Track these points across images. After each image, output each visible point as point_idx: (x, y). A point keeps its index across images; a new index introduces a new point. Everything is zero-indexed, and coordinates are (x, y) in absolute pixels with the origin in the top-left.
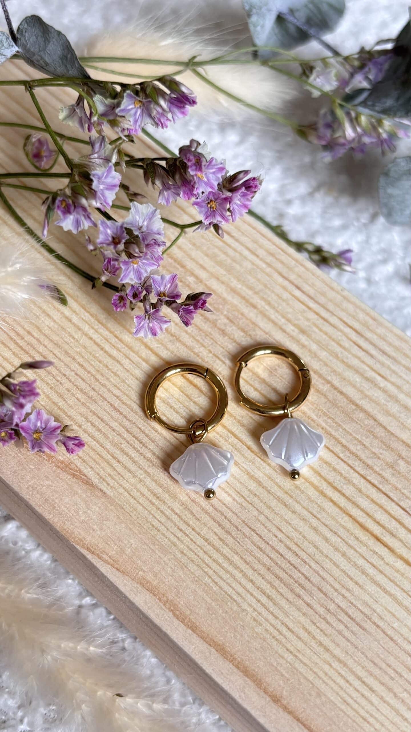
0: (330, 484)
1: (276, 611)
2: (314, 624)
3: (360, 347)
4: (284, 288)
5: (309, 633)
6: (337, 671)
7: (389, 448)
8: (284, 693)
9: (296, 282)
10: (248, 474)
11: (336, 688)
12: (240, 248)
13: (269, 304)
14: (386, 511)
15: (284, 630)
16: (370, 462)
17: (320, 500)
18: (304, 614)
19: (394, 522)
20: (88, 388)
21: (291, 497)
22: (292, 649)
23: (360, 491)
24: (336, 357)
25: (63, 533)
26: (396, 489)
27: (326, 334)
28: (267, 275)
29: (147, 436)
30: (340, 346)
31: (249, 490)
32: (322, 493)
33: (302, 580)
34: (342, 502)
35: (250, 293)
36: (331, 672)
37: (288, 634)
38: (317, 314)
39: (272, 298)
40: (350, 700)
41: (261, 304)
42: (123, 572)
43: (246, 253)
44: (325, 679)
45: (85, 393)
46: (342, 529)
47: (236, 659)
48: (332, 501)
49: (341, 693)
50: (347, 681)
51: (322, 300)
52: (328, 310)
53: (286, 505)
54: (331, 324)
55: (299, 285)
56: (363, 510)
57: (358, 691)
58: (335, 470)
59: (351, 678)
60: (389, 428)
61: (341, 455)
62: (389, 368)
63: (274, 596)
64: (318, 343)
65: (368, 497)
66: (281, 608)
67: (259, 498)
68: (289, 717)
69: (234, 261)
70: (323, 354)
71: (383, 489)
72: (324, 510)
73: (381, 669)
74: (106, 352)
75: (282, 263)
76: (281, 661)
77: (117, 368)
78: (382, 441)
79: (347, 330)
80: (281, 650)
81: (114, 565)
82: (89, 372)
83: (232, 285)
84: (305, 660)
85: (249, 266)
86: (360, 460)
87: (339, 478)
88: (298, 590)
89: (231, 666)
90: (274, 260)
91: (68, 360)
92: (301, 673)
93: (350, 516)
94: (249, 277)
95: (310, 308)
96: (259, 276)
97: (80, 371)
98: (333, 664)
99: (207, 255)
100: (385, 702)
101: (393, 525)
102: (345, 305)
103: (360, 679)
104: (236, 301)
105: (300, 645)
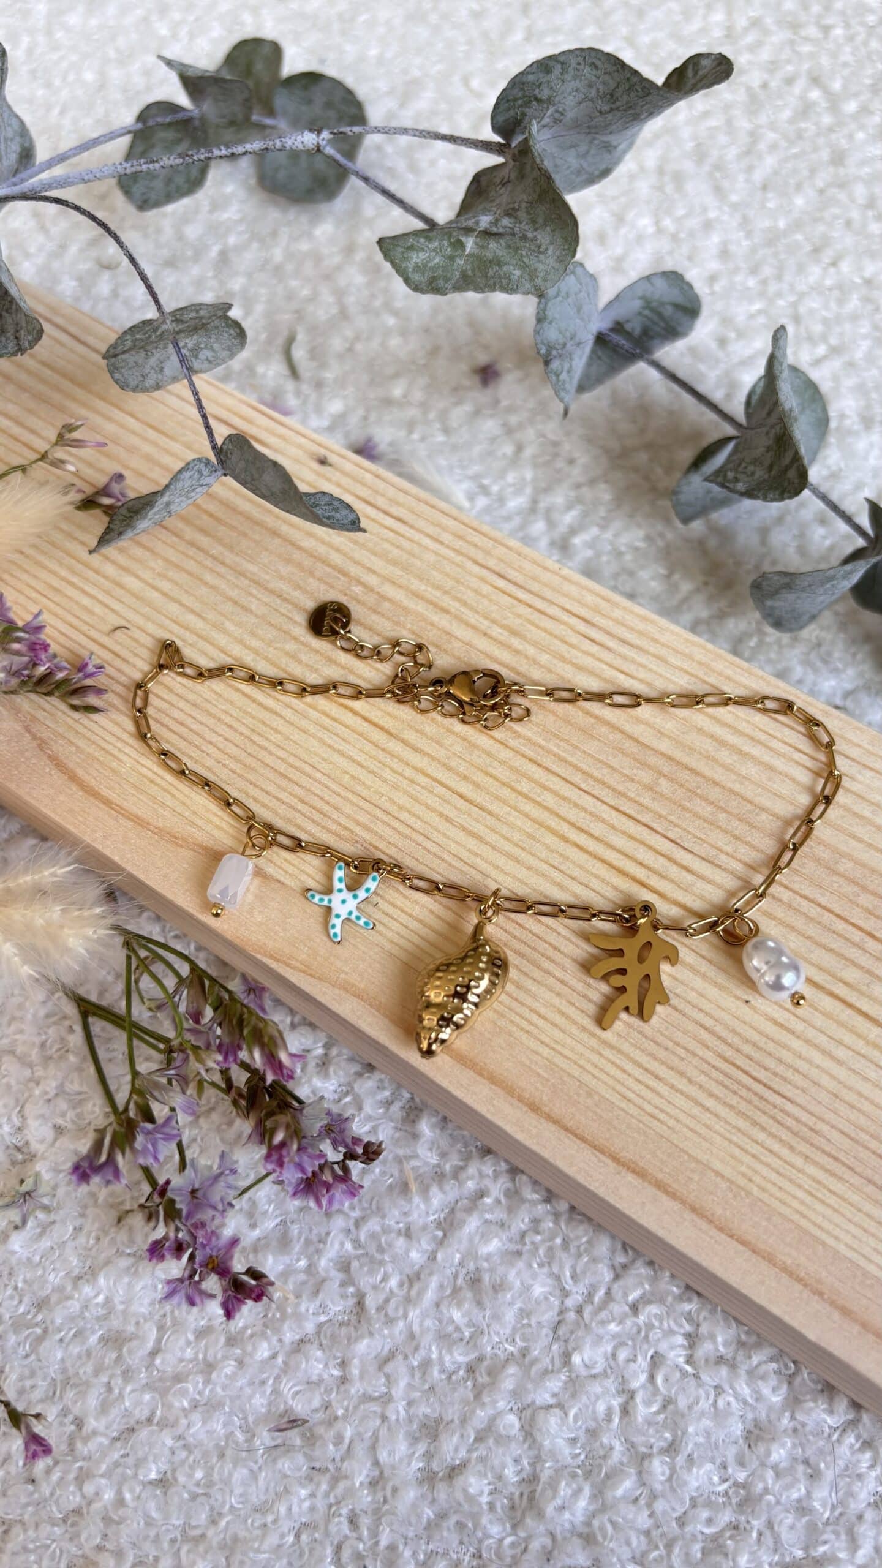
0: (572, 824)
2: (573, 1004)
3: (593, 641)
4: (483, 580)
5: (568, 1017)
6: (609, 1060)
7: (644, 765)
8: (545, 1098)
9: (497, 569)
10: (464, 829)
11: (611, 1082)
12: (417, 536)
13: (465, 604)
14: (650, 847)
15: (535, 1018)
16: (620, 788)
17: (561, 847)
18: (558, 994)
19: (661, 860)
20: (244, 755)
21: (523, 849)
22: (547, 1040)
23: (613, 827)
24: (562, 658)
25: (237, 942)
26: (660, 816)
27: (545, 631)
28: (458, 565)
29: (328, 803)
30: (566, 642)
31: (469, 850)
32: (565, 839)
33: (551, 952)
34: (592, 845)
35: (438, 594)
36: (602, 1063)
37: (541, 1023)
38: (530, 606)
39: (469, 597)
40: (631, 1095)
41: (454, 606)
42: (320, 979)
43: (427, 541)
44: (595, 1072)
45: (241, 762)
46: (594, 880)
47: (476, 1064)
48: (577, 846)
49: (619, 1087)
50: (624, 1071)
51: (535, 587)
52: (544, 599)
53: (517, 861)
54: (550, 617)
55: (502, 572)
56: (619, 851)
57: (639, 1082)
58: (576, 805)
59: (629, 1067)
60: (641, 739)
61: (583, 786)
62: (634, 661)
64: (535, 644)
65: (624, 833)
67: (482, 858)
68: (553, 1127)
69: (414, 555)
70: (544, 658)
71: (643, 820)
72: (568, 859)
73: (667, 1049)
74: (260, 704)
75: (476, 546)
76: (535, 1058)
77: (277, 722)
78: (635, 759)
79: (573, 621)
80: (533, 1044)
81: (307, 971)
82: (241, 734)
83: (413, 587)
84: (566, 1052)
85: (432, 558)
86: (609, 787)
87: (583, 814)
88: (547, 965)
89: (472, 1073)
90: (465, 545)
91: (211, 722)
92: (563, 1069)
93: (603, 861)
94: (435, 573)
95: (520, 601)
96: (448, 569)
97: (229, 734)
99: (375, 554)
100: (677, 1090)
101: (660, 863)
102: (567, 587)
103: (639, 1065)
104: (420, 607)
105: (557, 1034)
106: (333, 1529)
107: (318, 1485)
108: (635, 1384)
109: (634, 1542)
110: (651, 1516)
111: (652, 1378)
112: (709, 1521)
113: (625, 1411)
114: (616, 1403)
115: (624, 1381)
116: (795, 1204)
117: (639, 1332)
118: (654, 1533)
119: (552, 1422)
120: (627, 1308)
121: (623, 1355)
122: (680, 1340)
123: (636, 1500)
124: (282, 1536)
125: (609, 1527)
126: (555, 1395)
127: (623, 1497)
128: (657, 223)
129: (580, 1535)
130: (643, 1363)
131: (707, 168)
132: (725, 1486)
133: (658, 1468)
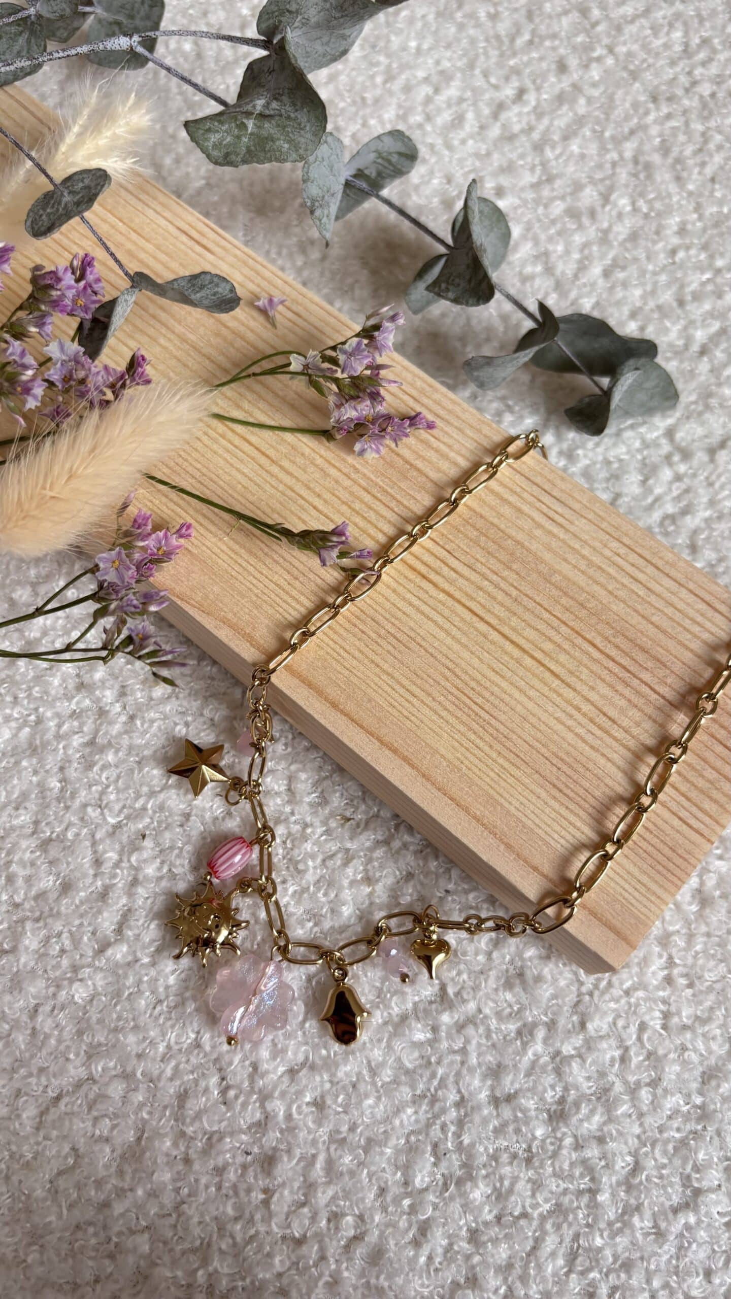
106: (432, 1133)
107: (420, 1106)
108: (629, 1043)
109: (630, 1141)
110: (641, 1125)
111: (639, 1039)
112: (678, 1130)
113: (624, 1059)
114: (617, 1053)
115: (622, 1041)
117: (630, 1008)
118: (643, 1137)
119: (575, 1065)
120: (621, 993)
121: (621, 1023)
122: (657, 1014)
123: (630, 1116)
124: (398, 1139)
125: (614, 1132)
126: (575, 1049)
127: (622, 1115)
128: (633, 203)
129: (595, 1137)
130: (633, 1029)
131: (670, 161)
132: (688, 1107)
133: (645, 1094)
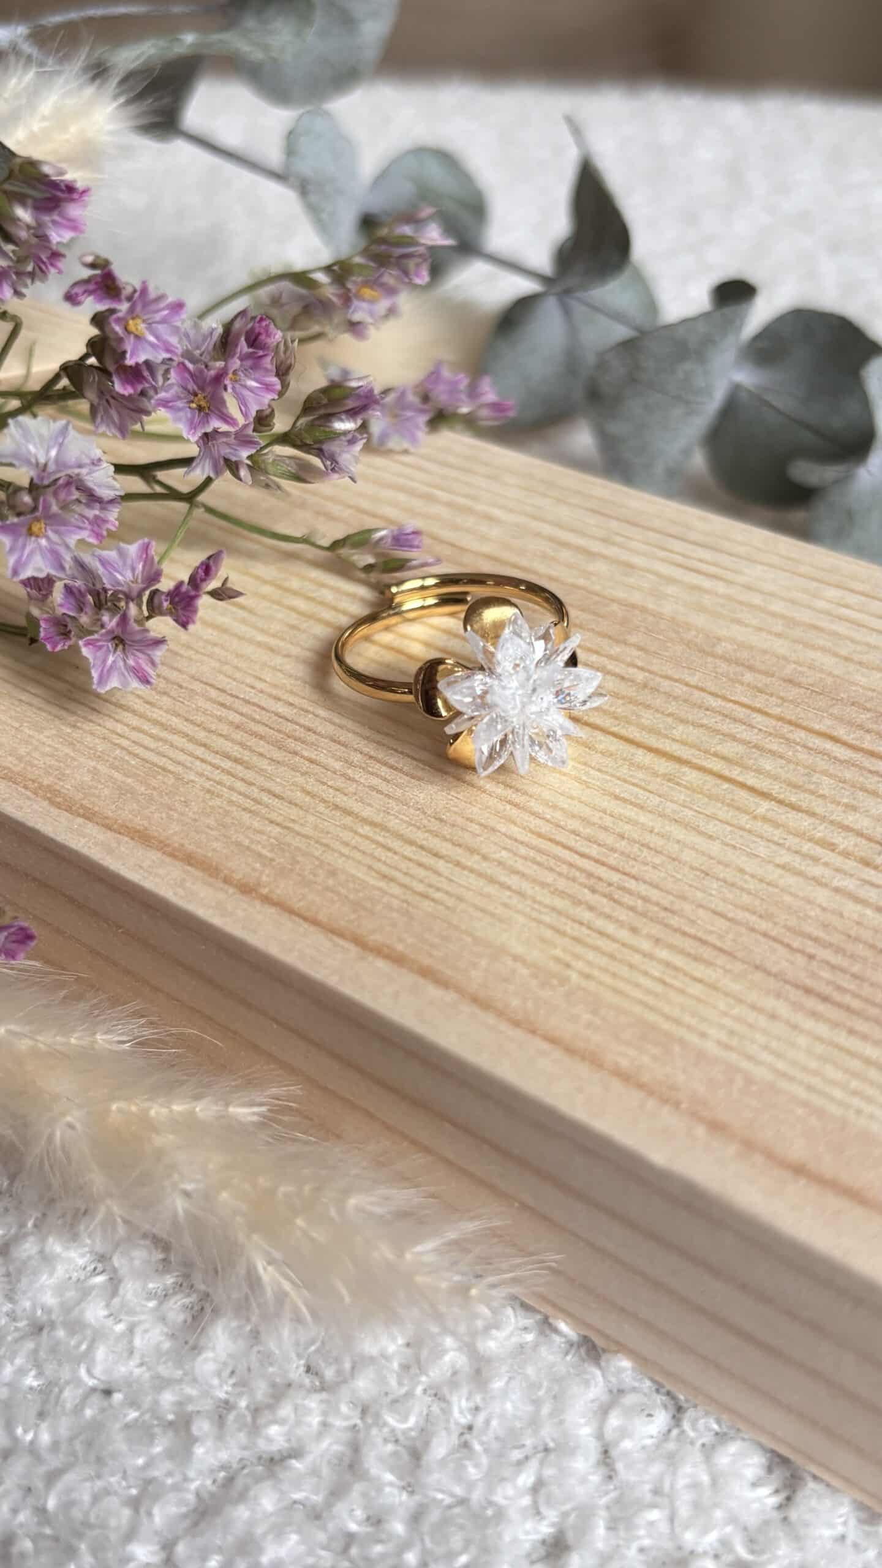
1: (249, 775)
2: (324, 783)
5: (313, 796)
6: (368, 838)
8: (264, 878)
11: (367, 861)
15: (265, 798)
18: (304, 774)
22: (279, 819)
33: (302, 733)
36: (356, 840)
37: (273, 802)
40: (394, 874)
44: (345, 851)
49: (377, 865)
50: (389, 849)
57: (409, 859)
59: (396, 845)
63: (246, 758)
66: (261, 772)
68: (272, 910)
73: (454, 825)
76: (258, 837)
80: (258, 824)
84: (305, 831)
88: (293, 746)
89: (159, 855)
92: (298, 849)
98: (360, 831)
103: (412, 843)
105: (294, 812)
116: (638, 994)
